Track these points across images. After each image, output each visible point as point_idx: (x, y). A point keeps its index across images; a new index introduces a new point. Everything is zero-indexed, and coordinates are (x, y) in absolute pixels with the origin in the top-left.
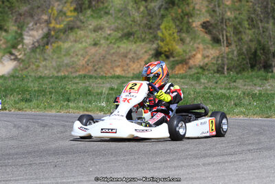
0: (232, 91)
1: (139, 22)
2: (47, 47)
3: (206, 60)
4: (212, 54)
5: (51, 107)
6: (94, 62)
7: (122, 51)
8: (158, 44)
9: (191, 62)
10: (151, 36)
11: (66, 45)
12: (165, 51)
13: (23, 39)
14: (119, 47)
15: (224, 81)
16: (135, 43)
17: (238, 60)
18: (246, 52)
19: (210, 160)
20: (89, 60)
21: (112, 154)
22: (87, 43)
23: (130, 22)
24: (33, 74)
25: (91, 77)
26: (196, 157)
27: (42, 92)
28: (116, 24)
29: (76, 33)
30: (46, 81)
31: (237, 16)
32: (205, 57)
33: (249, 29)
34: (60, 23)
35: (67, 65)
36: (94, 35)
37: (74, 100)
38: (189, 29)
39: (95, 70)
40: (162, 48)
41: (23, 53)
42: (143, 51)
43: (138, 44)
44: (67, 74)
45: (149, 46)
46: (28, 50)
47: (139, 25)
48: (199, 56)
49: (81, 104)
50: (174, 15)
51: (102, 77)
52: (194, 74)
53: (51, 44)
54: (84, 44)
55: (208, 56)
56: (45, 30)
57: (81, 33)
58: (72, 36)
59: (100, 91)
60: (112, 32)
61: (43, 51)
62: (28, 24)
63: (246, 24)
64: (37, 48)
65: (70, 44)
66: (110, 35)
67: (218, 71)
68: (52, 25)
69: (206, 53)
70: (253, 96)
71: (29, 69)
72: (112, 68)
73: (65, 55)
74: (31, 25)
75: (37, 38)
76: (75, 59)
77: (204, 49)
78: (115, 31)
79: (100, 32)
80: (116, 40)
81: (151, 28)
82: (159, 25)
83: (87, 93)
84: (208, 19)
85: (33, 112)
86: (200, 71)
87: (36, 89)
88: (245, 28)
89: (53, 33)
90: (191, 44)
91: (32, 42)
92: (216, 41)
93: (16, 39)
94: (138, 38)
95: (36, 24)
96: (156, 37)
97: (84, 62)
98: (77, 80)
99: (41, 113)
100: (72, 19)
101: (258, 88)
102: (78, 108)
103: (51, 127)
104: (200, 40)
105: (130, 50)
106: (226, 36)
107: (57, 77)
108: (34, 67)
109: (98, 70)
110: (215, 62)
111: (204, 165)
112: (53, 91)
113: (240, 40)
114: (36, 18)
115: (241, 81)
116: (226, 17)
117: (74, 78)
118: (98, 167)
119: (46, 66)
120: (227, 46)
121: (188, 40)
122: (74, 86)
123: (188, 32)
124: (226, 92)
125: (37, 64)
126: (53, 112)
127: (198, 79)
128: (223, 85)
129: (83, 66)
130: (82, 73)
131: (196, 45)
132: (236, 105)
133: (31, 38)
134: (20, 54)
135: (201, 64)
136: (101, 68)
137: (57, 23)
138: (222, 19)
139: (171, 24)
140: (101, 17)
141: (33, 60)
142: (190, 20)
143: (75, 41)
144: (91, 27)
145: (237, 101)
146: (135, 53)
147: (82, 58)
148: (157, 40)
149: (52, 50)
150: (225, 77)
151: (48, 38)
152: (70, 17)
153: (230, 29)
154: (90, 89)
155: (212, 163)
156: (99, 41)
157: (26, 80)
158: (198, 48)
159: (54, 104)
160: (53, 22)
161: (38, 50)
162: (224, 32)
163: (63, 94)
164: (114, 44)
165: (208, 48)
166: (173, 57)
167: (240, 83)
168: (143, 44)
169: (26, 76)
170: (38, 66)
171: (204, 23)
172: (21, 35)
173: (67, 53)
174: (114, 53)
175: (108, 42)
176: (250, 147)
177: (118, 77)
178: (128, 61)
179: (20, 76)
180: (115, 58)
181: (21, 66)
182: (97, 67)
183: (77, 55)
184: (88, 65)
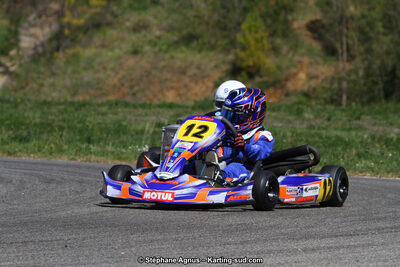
0: (353, 133)
1: (206, 18)
2: (56, 54)
3: (313, 83)
4: (322, 73)
5: (61, 151)
6: (132, 80)
7: (178, 63)
8: (236, 55)
9: (290, 86)
10: (226, 41)
11: (88, 52)
12: (249, 67)
13: (18, 41)
14: (172, 57)
15: (341, 116)
16: (200, 51)
17: (365, 84)
18: (378, 72)
19: (315, 243)
20: (124, 77)
21: (157, 229)
22: (120, 49)
23: (192, 19)
24: (33, 98)
25: (127, 105)
26: (292, 237)
27: (46, 127)
28: (170, 21)
29: (105, 34)
30: (54, 110)
31: (366, 13)
32: (311, 77)
33: (384, 34)
34: (79, 16)
35: (89, 84)
36: (134, 37)
37: (99, 142)
38: (287, 33)
39: (134, 94)
40: (243, 60)
41: (18, 63)
42: (212, 64)
43: (204, 53)
44: (87, 98)
45: (221, 57)
46: (26, 59)
47: (207, 23)
48: (302, 76)
49: (110, 148)
50: (263, 9)
51: (143, 106)
52: (293, 104)
53: (64, 50)
54: (117, 51)
55: (316, 77)
56: (55, 27)
57: (112, 33)
58: (98, 38)
59: (140, 128)
60: (162, 33)
61: (50, 61)
62: (27, 16)
63: (379, 27)
64: (40, 55)
65: (94, 51)
66: (159, 38)
67: (332, 101)
68: (66, 20)
69: (314, 71)
70: (388, 142)
71: (28, 89)
72: (161, 91)
73: (85, 69)
74: (31, 18)
75: (42, 38)
76: (101, 75)
77: (311, 64)
78: (168, 31)
79: (143, 32)
80: (169, 46)
81: (226, 29)
82: (239, 24)
83: (119, 130)
84: (319, 16)
85: (32, 158)
86: (303, 99)
87: (38, 120)
88: (378, 33)
89: (66, 32)
90: (290, 55)
91: (33, 45)
92: (331, 51)
93: (7, 39)
94: (204, 44)
95: (40, 17)
96: (233, 43)
97: (115, 81)
98: (104, 109)
99: (45, 160)
100: (98, 10)
101: (396, 130)
102: (104, 153)
103: (59, 183)
104: (304, 51)
105: (192, 63)
106: (348, 44)
107: (72, 103)
108: (35, 85)
109: (139, 95)
110: (327, 86)
111: (305, 250)
112: (65, 125)
113: (369, 51)
114: (40, 7)
115: (369, 117)
116: (348, 14)
117: (99, 105)
118: (133, 249)
119: (53, 85)
120: (348, 61)
121: (285, 49)
122: (99, 119)
123: (285, 35)
124: (344, 135)
125: (39, 81)
126: (64, 160)
127: (299, 113)
128: (340, 123)
129: (114, 86)
130: (112, 98)
131: (297, 58)
132: (359, 156)
133: (32, 39)
134: (13, 66)
135: (306, 88)
136: (143, 90)
137: (73, 16)
138: (342, 17)
139: (259, 22)
140: (145, 8)
141: (35, 75)
142: (290, 17)
143: (103, 46)
144: (128, 24)
145: (362, 150)
146: (199, 68)
147: (113, 74)
148: (235, 48)
149: (64, 60)
150: (343, 110)
151: (58, 41)
152: (96, 7)
153: (354, 34)
154: (124, 123)
155: (319, 248)
156: (142, 47)
157: (21, 107)
158: (300, 62)
159: (66, 147)
160: (68, 14)
161: (43, 60)
162: (344, 39)
163: (81, 132)
164: (166, 52)
165: (317, 63)
166: (261, 77)
167: (366, 121)
168: (212, 54)
169: (22, 100)
170: (42, 85)
171: (312, 22)
172: (16, 34)
173: (89, 65)
174: (164, 67)
175: (156, 49)
176: (380, 224)
177: (171, 106)
178: (186, 80)
179: (12, 99)
180: (166, 75)
181: (15, 83)
182: (136, 88)
183: (105, 68)
184: (123, 85)
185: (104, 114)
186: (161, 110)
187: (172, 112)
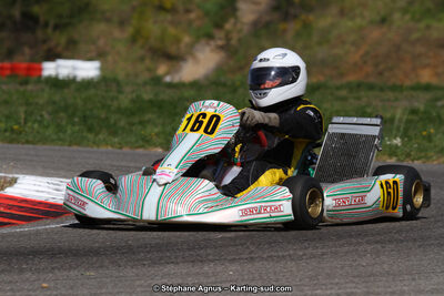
2: (283, 25)
6: (376, 57)
7: (435, 34)
11: (323, 23)
13: (235, 9)
14: (428, 27)
20: (367, 53)
25: (371, 87)
35: (323, 62)
39: (381, 74)
44: (322, 79)
46: (246, 32)
51: (394, 88)
59: (389, 116)
65: (330, 20)
66: (411, 3)
72: (414, 70)
73: (320, 44)
76: (338, 51)
93: (223, 8)
97: (356, 58)
98: (343, 93)
109: (387, 74)
117: (338, 88)
118: (385, 266)
122: (338, 105)
129: (355, 64)
130: (352, 78)
136: (391, 69)
143: (342, 14)
147: (353, 49)
149: (294, 33)
156: (390, 15)
157: (241, 91)
164: (420, 20)
169: (242, 84)
173: (324, 39)
174: (417, 40)
175: (408, 17)
177: (427, 88)
179: (229, 83)
180: (419, 49)
181: (232, 63)
182: (382, 67)
183: (343, 43)
184: (365, 62)
185: (344, 99)
186: (414, 94)
187: (428, 96)
